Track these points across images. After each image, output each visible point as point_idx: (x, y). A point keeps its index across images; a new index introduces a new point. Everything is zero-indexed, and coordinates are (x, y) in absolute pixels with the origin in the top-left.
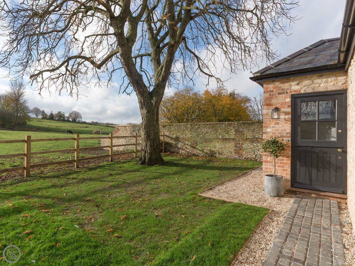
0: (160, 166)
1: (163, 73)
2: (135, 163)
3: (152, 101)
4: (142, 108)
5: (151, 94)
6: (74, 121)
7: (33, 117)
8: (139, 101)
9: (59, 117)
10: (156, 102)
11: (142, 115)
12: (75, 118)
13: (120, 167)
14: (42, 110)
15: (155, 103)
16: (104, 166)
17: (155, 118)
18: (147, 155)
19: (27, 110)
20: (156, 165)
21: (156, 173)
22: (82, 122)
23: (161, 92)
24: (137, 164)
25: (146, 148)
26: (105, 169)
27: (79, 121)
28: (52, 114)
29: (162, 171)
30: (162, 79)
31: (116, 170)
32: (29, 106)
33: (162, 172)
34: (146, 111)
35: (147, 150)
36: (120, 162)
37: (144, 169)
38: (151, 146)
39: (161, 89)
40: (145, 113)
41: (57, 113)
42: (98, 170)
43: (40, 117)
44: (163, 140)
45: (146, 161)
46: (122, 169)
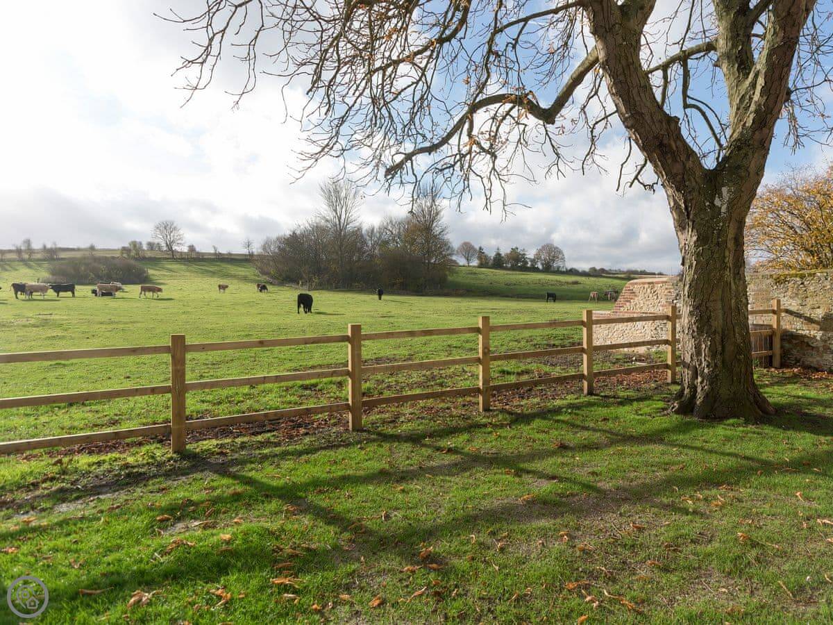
0: (747, 422)
1: (756, 97)
2: (661, 405)
3: (717, 202)
4: (681, 226)
5: (713, 179)
6: (548, 269)
7: (461, 264)
8: (672, 204)
9: (514, 259)
10: (731, 204)
11: (683, 251)
12: (550, 261)
13: (605, 419)
14: (477, 247)
15: (728, 208)
16: (558, 411)
17: (730, 260)
18: (701, 383)
19: (448, 250)
20: (731, 421)
21: (723, 454)
22: (565, 270)
23: (752, 168)
24: (664, 409)
25: (695, 358)
26: (558, 421)
27: (559, 267)
28: (498, 254)
29: (750, 448)
30: (753, 120)
31: (587, 429)
32: (451, 240)
33: (749, 453)
34: (695, 238)
35: (699, 365)
36: (614, 397)
37: (684, 432)
38: (713, 353)
39: (750, 153)
40: (692, 243)
41: (509, 251)
42: (537, 423)
43: (475, 263)
44: (775, 326)
45: (698, 403)
46: (610, 425)
